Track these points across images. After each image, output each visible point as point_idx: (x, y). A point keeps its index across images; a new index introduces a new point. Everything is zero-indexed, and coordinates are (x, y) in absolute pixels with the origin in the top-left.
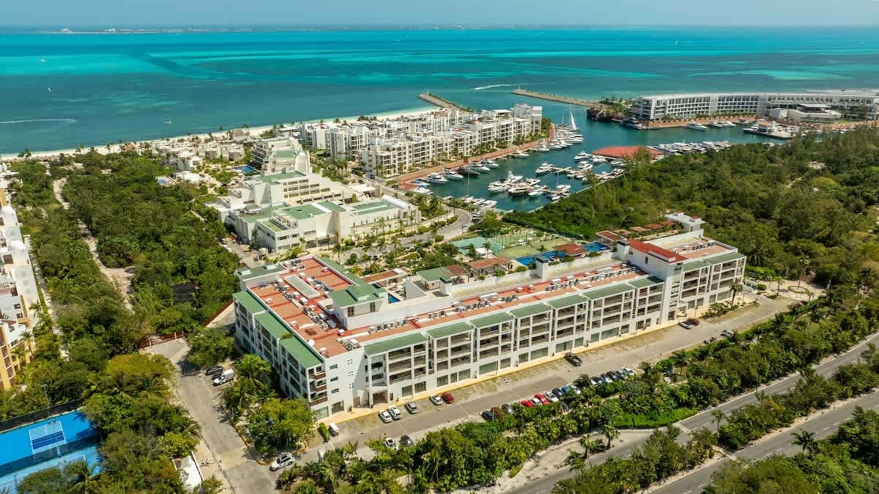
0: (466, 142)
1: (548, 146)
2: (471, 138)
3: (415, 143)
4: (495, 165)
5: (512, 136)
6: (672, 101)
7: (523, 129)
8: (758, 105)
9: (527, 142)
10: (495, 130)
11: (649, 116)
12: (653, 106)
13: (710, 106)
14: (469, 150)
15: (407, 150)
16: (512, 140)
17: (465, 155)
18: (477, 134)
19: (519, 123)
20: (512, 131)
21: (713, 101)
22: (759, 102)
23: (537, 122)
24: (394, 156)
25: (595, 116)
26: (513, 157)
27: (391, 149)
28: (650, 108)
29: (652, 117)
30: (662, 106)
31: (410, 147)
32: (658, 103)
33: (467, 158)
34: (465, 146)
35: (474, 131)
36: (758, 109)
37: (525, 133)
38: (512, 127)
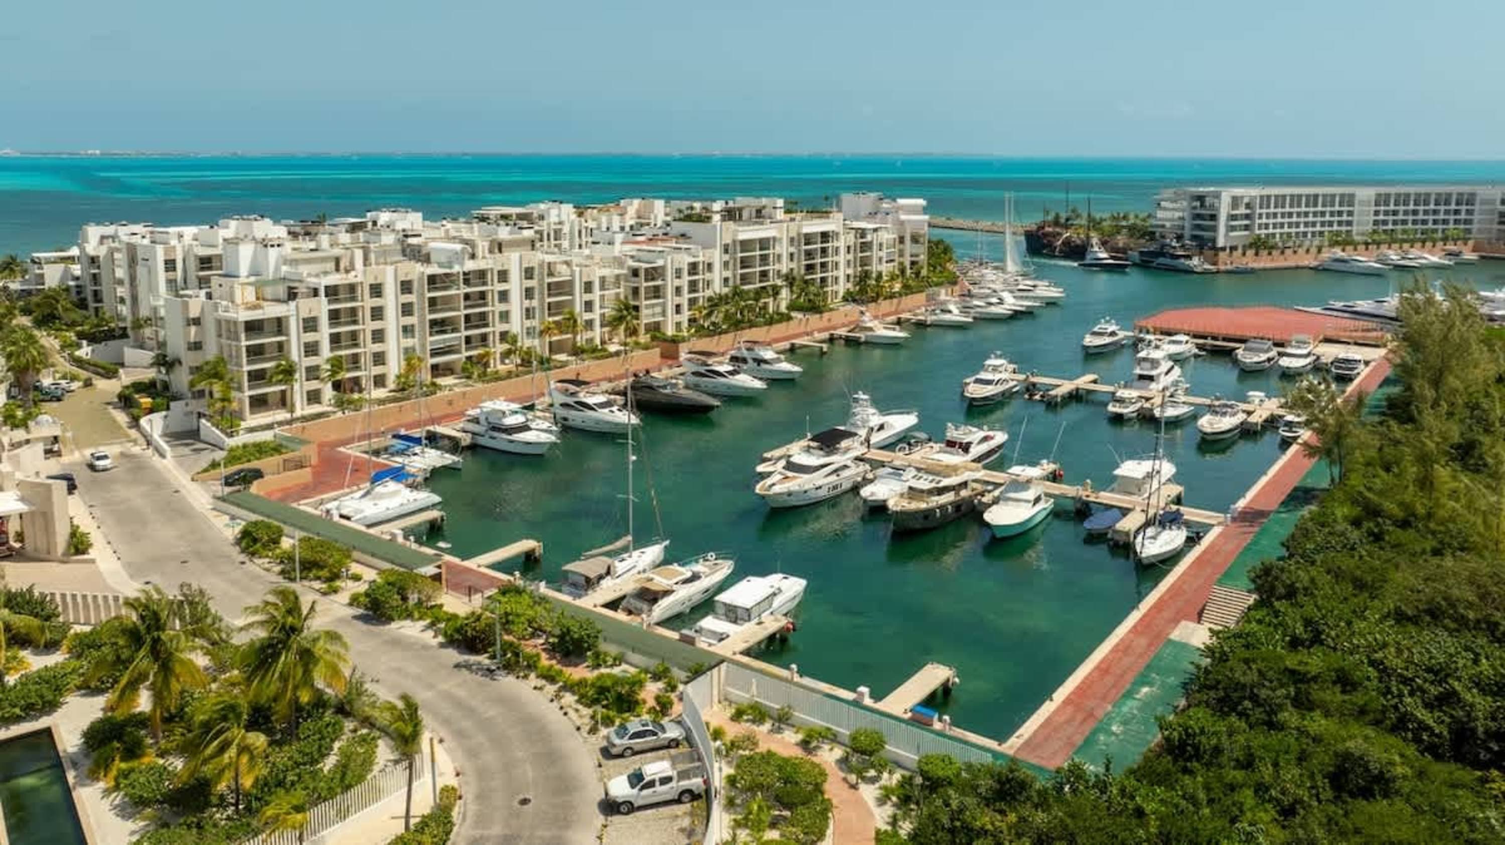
0: (671, 283)
1: (965, 310)
2: (693, 268)
3: (433, 269)
4: (786, 366)
5: (841, 273)
6: (1265, 201)
7: (875, 253)
8: (1476, 217)
9: (892, 296)
10: (783, 249)
11: (1214, 240)
12: (1224, 212)
13: (1355, 219)
14: (686, 314)
15: (391, 300)
16: (842, 288)
17: (670, 331)
18: (717, 257)
19: (862, 233)
20: (842, 258)
21: (1362, 203)
22: (1477, 207)
23: (915, 240)
24: (310, 324)
25: (1050, 245)
26: (851, 342)
27: (302, 289)
28: (1213, 217)
29: (1221, 243)
30: (1242, 211)
31: (406, 287)
32: (1235, 201)
33: (675, 341)
34: (671, 300)
35: (707, 245)
36: (1475, 227)
37: (882, 267)
38: (841, 244)
